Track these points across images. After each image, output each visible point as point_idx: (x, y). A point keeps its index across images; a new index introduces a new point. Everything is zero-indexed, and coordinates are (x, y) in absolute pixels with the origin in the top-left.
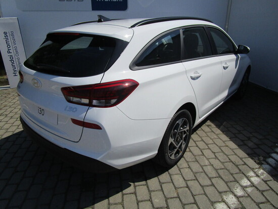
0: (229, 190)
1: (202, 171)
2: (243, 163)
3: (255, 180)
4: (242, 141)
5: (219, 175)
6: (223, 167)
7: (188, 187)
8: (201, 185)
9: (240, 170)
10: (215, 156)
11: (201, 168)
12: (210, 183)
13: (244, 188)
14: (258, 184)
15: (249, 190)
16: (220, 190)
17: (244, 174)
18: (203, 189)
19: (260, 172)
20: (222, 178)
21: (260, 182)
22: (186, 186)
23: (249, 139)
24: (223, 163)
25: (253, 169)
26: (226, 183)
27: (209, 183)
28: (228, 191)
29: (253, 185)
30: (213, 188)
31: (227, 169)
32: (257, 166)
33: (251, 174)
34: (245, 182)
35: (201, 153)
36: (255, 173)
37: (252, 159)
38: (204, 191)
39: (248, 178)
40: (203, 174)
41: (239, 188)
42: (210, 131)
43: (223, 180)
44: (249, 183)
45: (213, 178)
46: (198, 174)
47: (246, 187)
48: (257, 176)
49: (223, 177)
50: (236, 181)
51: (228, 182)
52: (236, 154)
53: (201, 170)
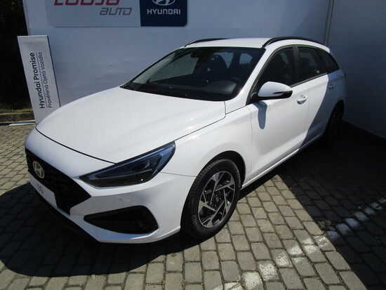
0: (270, 258)
1: (244, 233)
2: (302, 227)
3: (310, 249)
4: (312, 200)
5: (264, 239)
6: (273, 230)
7: (217, 251)
8: (234, 250)
9: (294, 236)
10: (268, 216)
11: (243, 230)
12: (248, 249)
13: (290, 257)
14: (313, 254)
15: (297, 260)
16: (257, 258)
17: (297, 240)
18: (236, 254)
19: (320, 240)
20: (266, 244)
21: (316, 252)
22: (215, 249)
23: (323, 198)
24: (274, 225)
25: (312, 236)
26: (270, 249)
27: (247, 247)
28: (268, 260)
29: (305, 255)
30: (250, 254)
31: (277, 233)
32: (320, 232)
33: (309, 241)
34: (296, 250)
35: (249, 212)
36: (314, 240)
37: (317, 223)
38: (236, 257)
39: (301, 246)
40: (243, 238)
41: (285, 256)
42: (273, 185)
43: (267, 246)
44: (300, 252)
45: (254, 242)
46: (236, 236)
47: (295, 256)
48: (316, 244)
49: (267, 242)
50: (284, 248)
51: (273, 249)
52: (297, 216)
53: (242, 232)
